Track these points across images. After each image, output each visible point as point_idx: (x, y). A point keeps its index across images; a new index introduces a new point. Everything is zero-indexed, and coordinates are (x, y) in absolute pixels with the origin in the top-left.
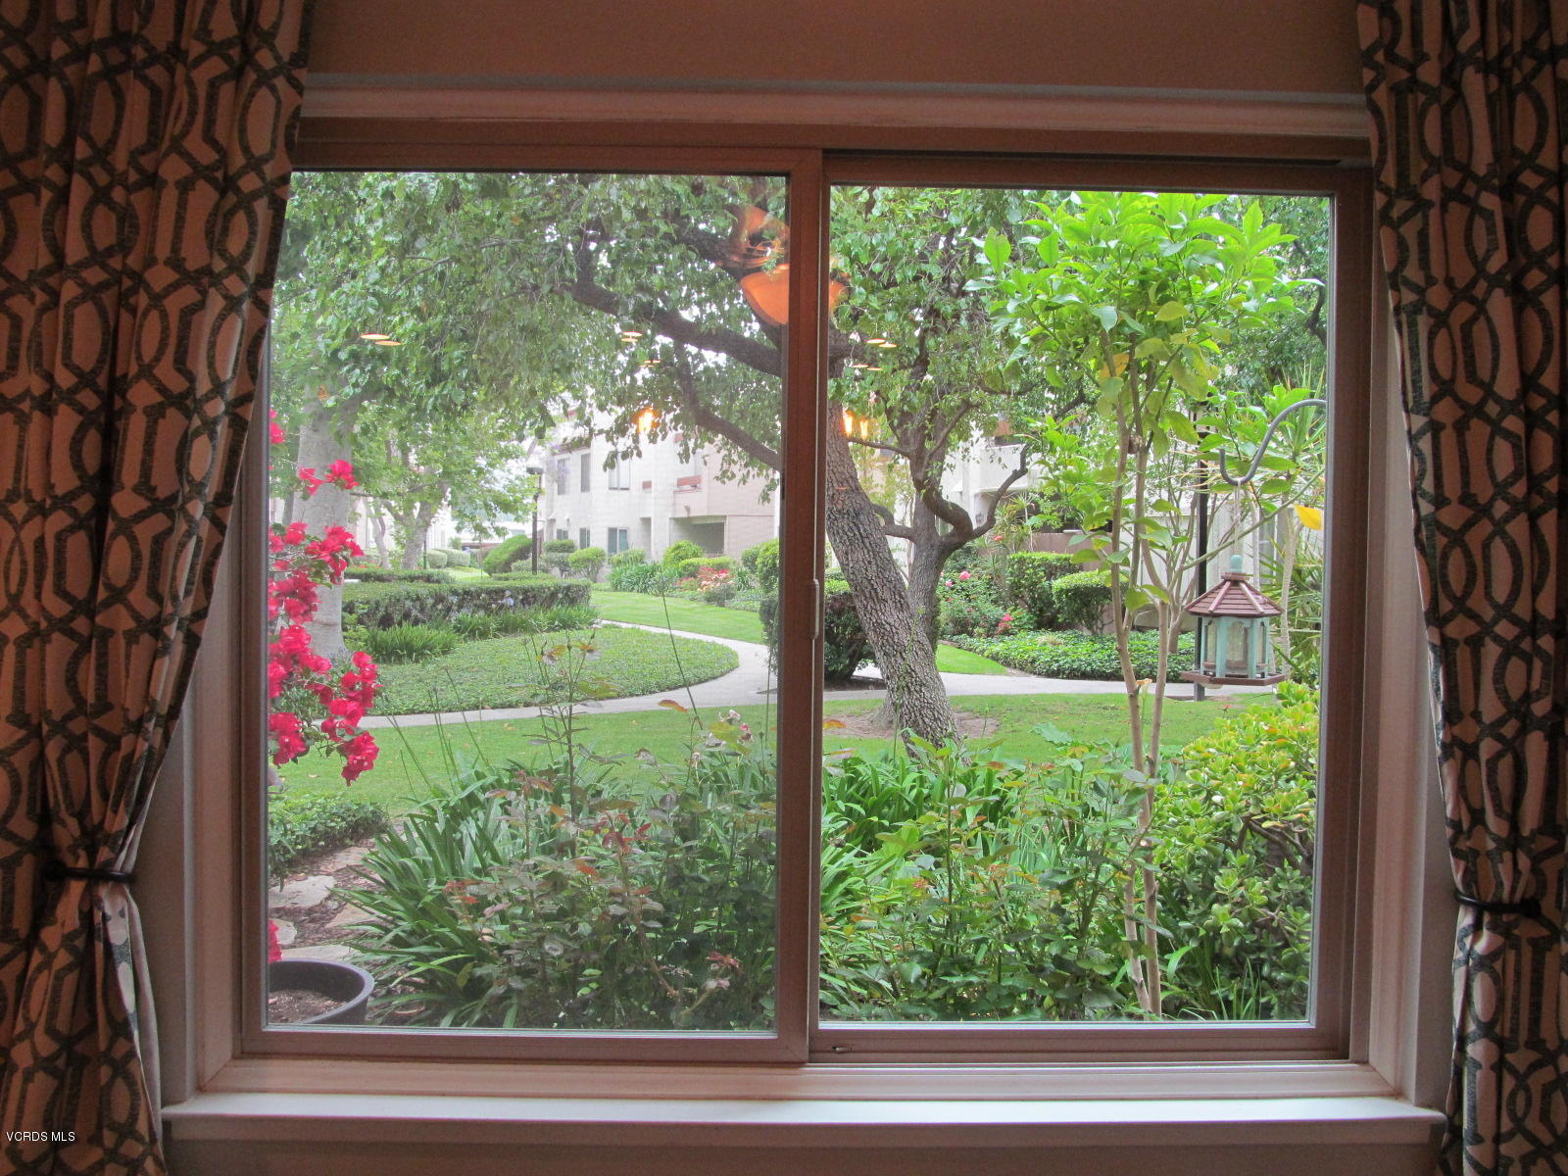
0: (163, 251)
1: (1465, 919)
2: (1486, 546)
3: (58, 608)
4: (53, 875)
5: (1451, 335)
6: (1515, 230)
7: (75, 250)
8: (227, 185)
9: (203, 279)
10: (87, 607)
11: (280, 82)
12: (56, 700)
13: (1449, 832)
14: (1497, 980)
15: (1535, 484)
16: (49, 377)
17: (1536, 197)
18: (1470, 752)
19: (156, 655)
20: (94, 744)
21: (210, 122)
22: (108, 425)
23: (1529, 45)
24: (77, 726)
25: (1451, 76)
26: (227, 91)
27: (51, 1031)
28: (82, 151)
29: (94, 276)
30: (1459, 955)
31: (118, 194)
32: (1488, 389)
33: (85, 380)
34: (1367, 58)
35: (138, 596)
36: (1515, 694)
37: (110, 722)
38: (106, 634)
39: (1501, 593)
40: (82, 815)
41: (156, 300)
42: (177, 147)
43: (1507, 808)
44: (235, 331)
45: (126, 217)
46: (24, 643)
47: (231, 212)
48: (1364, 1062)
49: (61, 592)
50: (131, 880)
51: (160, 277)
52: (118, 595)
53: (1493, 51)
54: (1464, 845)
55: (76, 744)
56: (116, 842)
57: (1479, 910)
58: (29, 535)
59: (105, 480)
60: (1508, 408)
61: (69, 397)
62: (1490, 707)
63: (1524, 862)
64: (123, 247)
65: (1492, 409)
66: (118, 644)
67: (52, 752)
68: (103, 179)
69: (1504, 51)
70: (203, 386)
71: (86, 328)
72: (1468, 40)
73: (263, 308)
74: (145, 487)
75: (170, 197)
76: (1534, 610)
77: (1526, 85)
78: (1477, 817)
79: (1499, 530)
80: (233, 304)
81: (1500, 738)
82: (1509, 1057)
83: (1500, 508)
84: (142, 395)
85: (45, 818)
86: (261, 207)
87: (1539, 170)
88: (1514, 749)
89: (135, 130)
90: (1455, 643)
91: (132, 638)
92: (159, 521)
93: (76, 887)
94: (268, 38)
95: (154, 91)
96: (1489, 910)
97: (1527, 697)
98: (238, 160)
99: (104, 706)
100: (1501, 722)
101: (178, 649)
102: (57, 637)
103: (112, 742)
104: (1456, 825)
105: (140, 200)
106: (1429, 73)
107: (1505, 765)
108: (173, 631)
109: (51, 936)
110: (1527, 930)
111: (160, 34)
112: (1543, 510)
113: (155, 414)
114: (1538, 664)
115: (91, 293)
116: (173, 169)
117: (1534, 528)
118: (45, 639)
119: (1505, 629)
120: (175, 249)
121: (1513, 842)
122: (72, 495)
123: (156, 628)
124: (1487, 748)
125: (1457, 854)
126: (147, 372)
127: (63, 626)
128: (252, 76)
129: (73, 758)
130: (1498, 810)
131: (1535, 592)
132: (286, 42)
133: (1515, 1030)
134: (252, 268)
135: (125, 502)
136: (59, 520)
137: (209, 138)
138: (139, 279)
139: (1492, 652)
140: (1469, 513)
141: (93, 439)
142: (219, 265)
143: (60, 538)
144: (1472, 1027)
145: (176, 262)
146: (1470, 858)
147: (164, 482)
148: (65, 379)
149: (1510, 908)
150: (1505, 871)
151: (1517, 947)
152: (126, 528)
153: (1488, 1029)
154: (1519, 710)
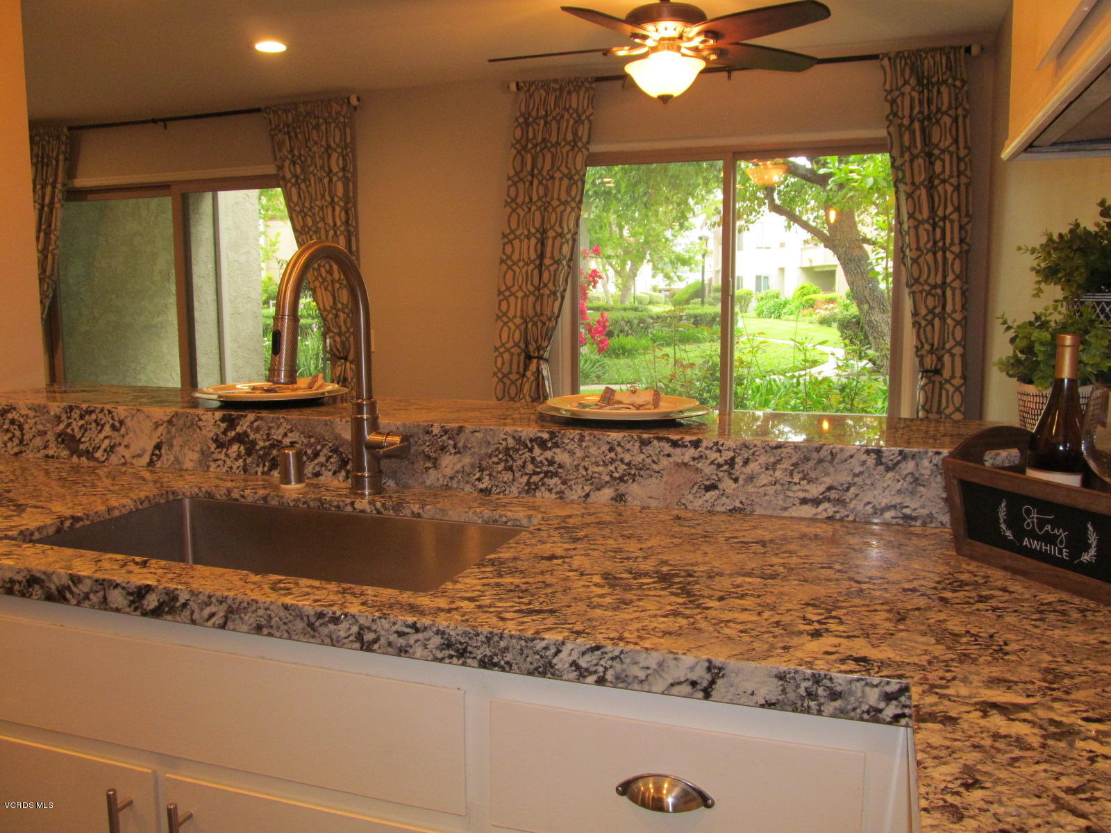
0: (556, 196)
1: (919, 376)
2: (924, 263)
3: (531, 289)
4: (529, 358)
7: (535, 198)
8: (571, 178)
9: (566, 203)
10: (538, 289)
11: (584, 150)
12: (531, 313)
13: (915, 350)
14: (925, 392)
15: (935, 243)
16: (529, 230)
17: (938, 158)
18: (919, 325)
19: (555, 300)
20: (539, 324)
21: (567, 162)
22: (542, 242)
23: (939, 110)
24: (535, 319)
25: (912, 121)
26: (570, 154)
27: (530, 396)
28: (536, 172)
29: (539, 204)
30: (917, 386)
31: (544, 182)
32: (923, 217)
33: (538, 230)
34: (888, 118)
35: (550, 285)
36: (930, 307)
37: (544, 318)
38: (543, 295)
39: (925, 277)
40: (536, 343)
41: (554, 209)
42: (558, 169)
43: (930, 342)
44: (573, 215)
45: (546, 187)
46: (523, 298)
47: (572, 185)
49: (532, 284)
50: (547, 360)
51: (555, 203)
52: (545, 285)
54: (919, 353)
55: (535, 324)
56: (544, 349)
57: (923, 372)
58: (524, 270)
59: (541, 256)
60: (927, 221)
61: (534, 235)
62: (923, 311)
63: (934, 357)
64: (546, 195)
66: (545, 298)
67: (530, 325)
68: (540, 178)
69: (931, 112)
70: (566, 231)
71: (538, 215)
73: (580, 209)
74: (552, 257)
75: (557, 183)
77: (938, 121)
78: (922, 345)
80: (573, 209)
81: (926, 320)
83: (925, 251)
84: (551, 234)
85: (527, 344)
86: (579, 183)
87: (939, 149)
88: (931, 323)
89: (548, 166)
90: (915, 292)
91: (549, 296)
92: (555, 266)
93: (535, 361)
94: (580, 139)
95: (553, 154)
96: (925, 372)
97: (935, 308)
98: (573, 171)
99: (542, 314)
100: (926, 315)
101: (559, 299)
102: (531, 296)
103: (544, 324)
104: (917, 347)
105: (549, 183)
106: (906, 121)
107: (929, 328)
108: (558, 294)
109: (528, 374)
110: (937, 378)
111: (554, 139)
112: (937, 251)
113: (554, 238)
114: (937, 298)
115: (538, 208)
116: (558, 175)
118: (528, 297)
119: (927, 287)
120: (559, 195)
121: (931, 352)
122: (534, 260)
123: (554, 293)
124: (923, 323)
125: (917, 356)
126: (552, 228)
127: (532, 293)
128: (576, 149)
129: (534, 328)
130: (927, 342)
132: (585, 139)
133: (931, 407)
134: (577, 199)
135: (547, 261)
136: (532, 267)
137: (567, 167)
138: (549, 203)
139: (924, 295)
140: (919, 253)
141: (539, 245)
142: (569, 199)
143: (532, 271)
144: (920, 406)
145: (559, 200)
146: (921, 358)
147: (557, 257)
148: (533, 231)
149: (931, 371)
150: (929, 361)
151: (934, 383)
152: (547, 268)
153: (923, 407)
154: (931, 311)
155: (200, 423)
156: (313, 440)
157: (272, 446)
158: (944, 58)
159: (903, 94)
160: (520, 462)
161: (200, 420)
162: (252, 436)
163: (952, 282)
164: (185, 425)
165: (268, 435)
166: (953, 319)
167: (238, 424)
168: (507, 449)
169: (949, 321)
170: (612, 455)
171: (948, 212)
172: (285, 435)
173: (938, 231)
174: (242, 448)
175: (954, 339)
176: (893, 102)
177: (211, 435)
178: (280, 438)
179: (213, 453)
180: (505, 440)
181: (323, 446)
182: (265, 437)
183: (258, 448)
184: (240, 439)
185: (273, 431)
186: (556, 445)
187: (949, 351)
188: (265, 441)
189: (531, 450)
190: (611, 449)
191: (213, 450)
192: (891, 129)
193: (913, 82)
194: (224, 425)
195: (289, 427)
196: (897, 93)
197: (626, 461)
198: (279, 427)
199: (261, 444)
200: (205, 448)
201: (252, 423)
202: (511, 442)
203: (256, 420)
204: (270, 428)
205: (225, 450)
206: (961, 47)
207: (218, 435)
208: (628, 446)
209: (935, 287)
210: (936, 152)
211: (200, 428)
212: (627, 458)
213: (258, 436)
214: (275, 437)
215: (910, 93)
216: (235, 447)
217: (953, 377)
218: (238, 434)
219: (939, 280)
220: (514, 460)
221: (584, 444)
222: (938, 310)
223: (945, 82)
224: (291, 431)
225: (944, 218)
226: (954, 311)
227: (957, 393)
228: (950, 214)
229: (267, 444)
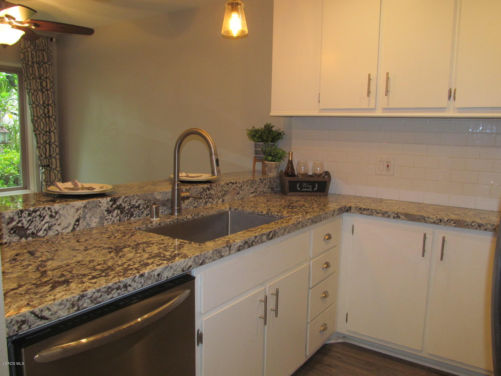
1: (41, 168)
2: (40, 122)
5: (34, 97)
6: (41, 84)
13: (38, 157)
14: (45, 175)
15: (45, 115)
17: (44, 80)
18: (40, 148)
23: (42, 61)
25: (33, 62)
30: (41, 172)
32: (39, 103)
34: (22, 60)
36: (45, 140)
39: (42, 128)
43: (45, 154)
48: (29, 189)
53: (38, 61)
54: (40, 159)
60: (41, 106)
63: (47, 160)
65: (40, 105)
69: (39, 61)
72: (35, 60)
76: (46, 130)
77: (42, 66)
78: (41, 155)
79: (41, 120)
81: (43, 145)
82: (48, 183)
83: (41, 118)
88: (45, 146)
90: (37, 134)
96: (44, 166)
97: (46, 140)
100: (43, 143)
104: (39, 156)
106: (30, 63)
107: (44, 149)
110: (48, 168)
112: (46, 118)
114: (47, 136)
117: (45, 120)
119: (43, 132)
121: (46, 158)
124: (42, 147)
130: (44, 154)
131: (46, 128)
133: (48, 180)
139: (41, 135)
140: (38, 118)
144: (43, 181)
149: (46, 166)
150: (45, 161)
153: (45, 181)
154: (45, 142)
155: (100, 204)
156: (146, 202)
157: (132, 207)
158: (43, 40)
159: (28, 51)
160: (204, 196)
161: (100, 203)
162: (123, 205)
163: (54, 130)
164: (93, 207)
165: (130, 203)
166: (55, 145)
167: (118, 202)
168: (201, 192)
169: (53, 145)
170: (222, 189)
171: (50, 103)
172: (137, 202)
173: (46, 110)
174: (119, 211)
175: (56, 152)
176: (24, 53)
177: (105, 208)
178: (134, 204)
179: (106, 216)
180: (200, 190)
181: (150, 203)
182: (129, 204)
183: (125, 209)
184: (118, 208)
185: (132, 201)
186: (211, 189)
187: (54, 157)
188: (128, 206)
189: (206, 192)
190: (222, 188)
191: (106, 215)
192: (24, 65)
193: (32, 47)
194: (111, 203)
195: (138, 198)
196: (26, 50)
197: (224, 190)
198: (134, 199)
199: (127, 207)
200: (102, 215)
201: (123, 200)
202: (202, 190)
203: (125, 198)
204: (131, 200)
205: (111, 214)
206: (49, 38)
207: (108, 208)
208: (225, 186)
209: (46, 132)
210: (43, 78)
211: (100, 207)
212: (225, 189)
213: (126, 205)
214: (133, 204)
215: (31, 52)
216: (116, 212)
217: (56, 167)
218: (117, 205)
219: (48, 130)
220: (202, 195)
221: (217, 187)
222: (48, 141)
223: (44, 50)
224: (139, 200)
225: (48, 105)
226: (55, 142)
227: (59, 173)
228: (51, 104)
229: (129, 207)
